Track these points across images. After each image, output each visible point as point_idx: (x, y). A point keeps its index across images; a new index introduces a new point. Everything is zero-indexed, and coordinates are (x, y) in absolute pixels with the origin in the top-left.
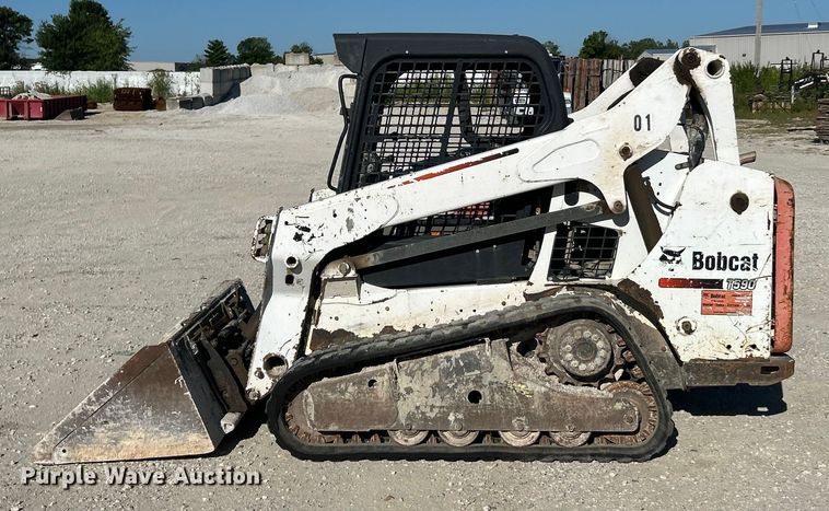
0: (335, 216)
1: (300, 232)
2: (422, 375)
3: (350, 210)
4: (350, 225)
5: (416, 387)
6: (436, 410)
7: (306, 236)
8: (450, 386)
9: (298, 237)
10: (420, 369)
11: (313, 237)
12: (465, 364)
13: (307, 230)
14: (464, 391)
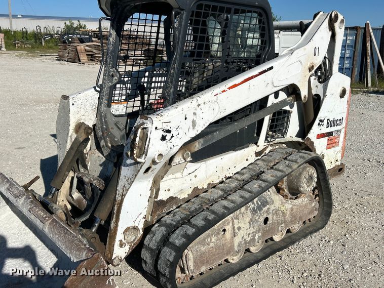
0: (186, 119)
1: (165, 134)
2: (243, 216)
3: (195, 114)
4: (194, 124)
5: (242, 225)
6: (250, 236)
7: (169, 136)
8: (257, 218)
9: (163, 138)
10: (240, 213)
11: (172, 137)
12: (261, 203)
13: (169, 131)
14: (262, 219)
